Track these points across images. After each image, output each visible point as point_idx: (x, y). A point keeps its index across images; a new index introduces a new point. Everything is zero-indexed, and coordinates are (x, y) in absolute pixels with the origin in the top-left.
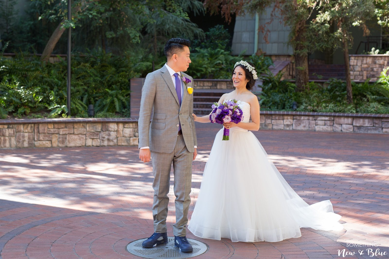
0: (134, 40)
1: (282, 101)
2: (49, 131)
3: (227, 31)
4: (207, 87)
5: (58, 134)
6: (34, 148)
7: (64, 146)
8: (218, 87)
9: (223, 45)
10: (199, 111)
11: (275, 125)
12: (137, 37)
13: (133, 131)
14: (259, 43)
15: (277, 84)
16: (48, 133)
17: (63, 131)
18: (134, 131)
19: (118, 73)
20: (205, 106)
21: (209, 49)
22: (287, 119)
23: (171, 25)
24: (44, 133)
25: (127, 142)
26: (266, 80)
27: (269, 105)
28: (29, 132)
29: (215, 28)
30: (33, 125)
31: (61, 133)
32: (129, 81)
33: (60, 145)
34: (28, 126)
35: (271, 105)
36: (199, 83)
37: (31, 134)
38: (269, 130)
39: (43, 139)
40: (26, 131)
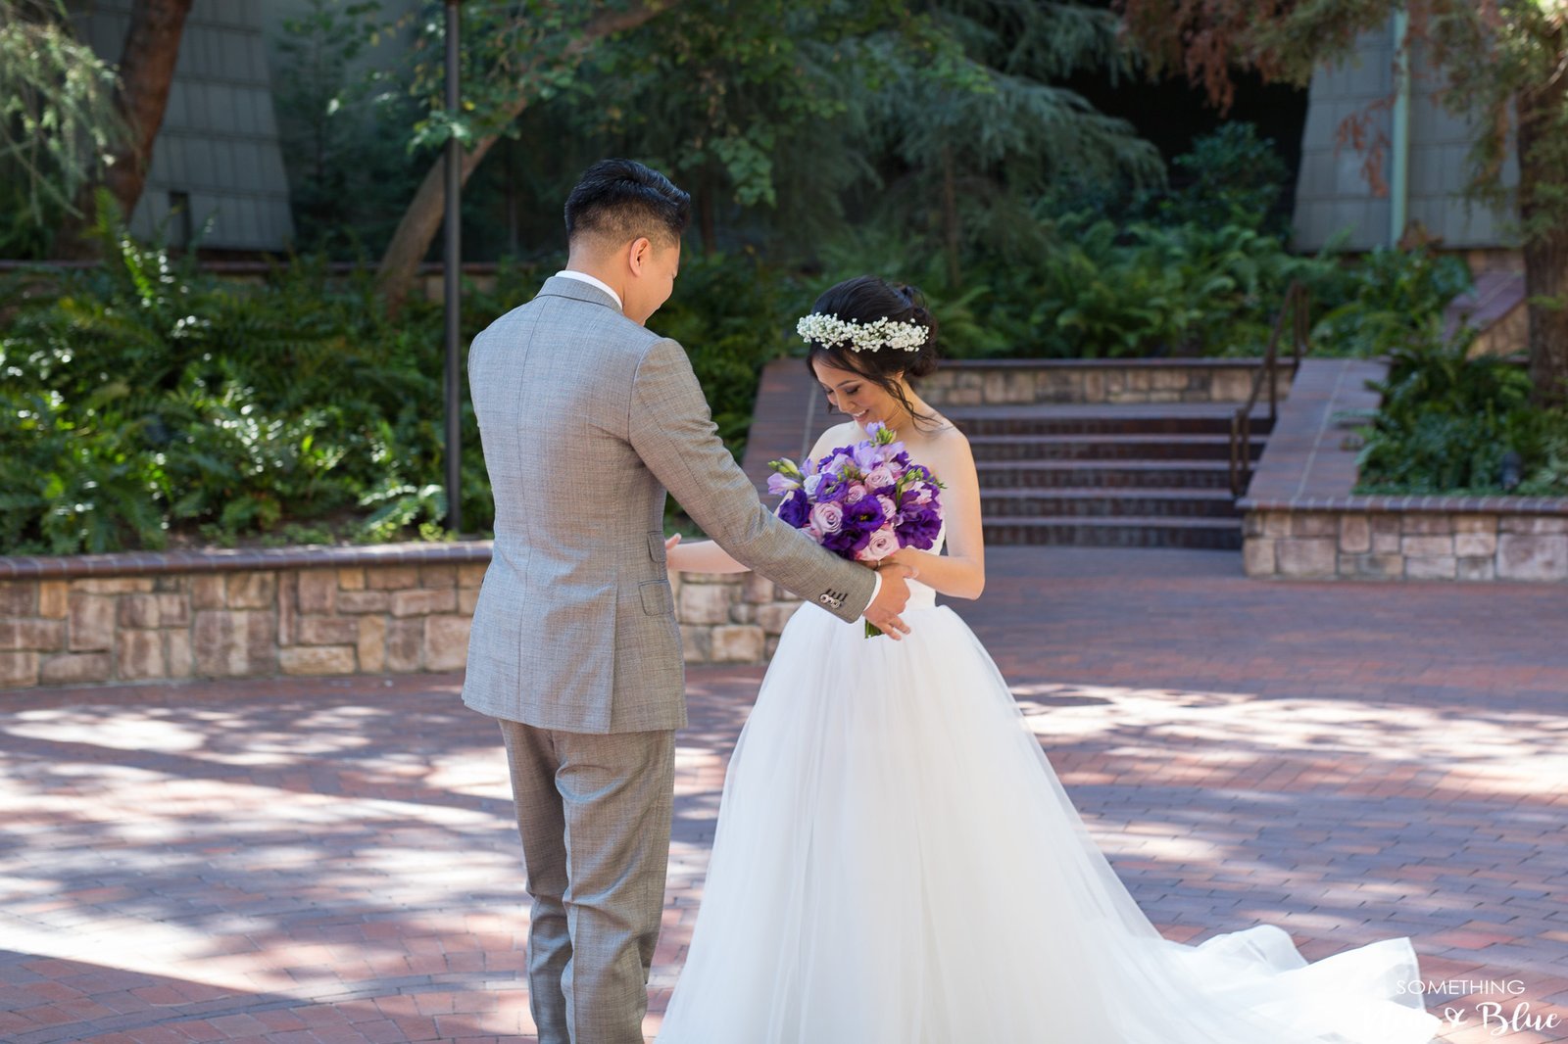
0: (744, 191)
1: (1457, 450)
2: (347, 600)
3: (1267, 148)
4: (1165, 396)
5: (387, 612)
6: (278, 678)
7: (412, 667)
8: (1217, 392)
9: (1249, 208)
10: (1101, 500)
11: (1418, 560)
12: (761, 176)
13: (724, 599)
14: (1411, 195)
15: (1451, 373)
16: (341, 613)
17: (408, 601)
18: (732, 598)
19: (717, 339)
20: (1132, 477)
21: (1189, 228)
22: (1471, 531)
23: (1006, 125)
24: (322, 612)
25: (700, 647)
26: (1402, 357)
27: (1402, 469)
28: (250, 609)
29: (1220, 135)
30: (270, 577)
31: (400, 609)
32: (759, 372)
33: (397, 664)
34: (247, 580)
35: (1409, 470)
36: (1130, 377)
37: (260, 616)
38: (1392, 582)
39: (319, 636)
40: (240, 602)
